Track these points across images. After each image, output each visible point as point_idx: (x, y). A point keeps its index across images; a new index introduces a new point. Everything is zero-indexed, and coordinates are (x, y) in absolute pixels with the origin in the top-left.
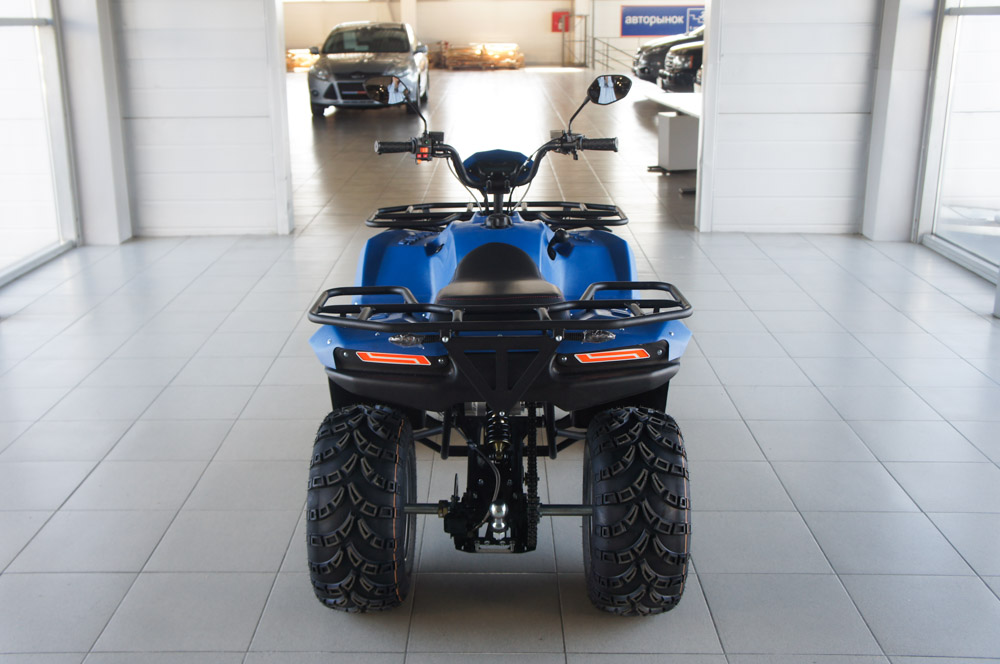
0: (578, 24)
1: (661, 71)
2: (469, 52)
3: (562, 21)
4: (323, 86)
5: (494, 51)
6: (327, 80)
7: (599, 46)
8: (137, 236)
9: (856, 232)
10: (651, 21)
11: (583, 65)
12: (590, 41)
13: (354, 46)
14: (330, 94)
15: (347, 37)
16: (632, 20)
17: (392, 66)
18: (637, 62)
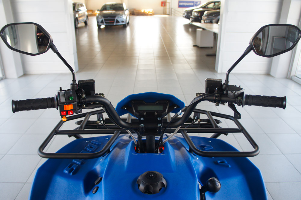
0: (167, 4)
1: (191, 16)
2: (140, 11)
3: (163, 4)
4: (100, 20)
5: (147, 11)
6: (101, 18)
7: (173, 10)
8: (25, 74)
9: (268, 74)
10: (185, 4)
11: (169, 15)
12: (171, 9)
13: (109, 9)
14: (102, 22)
15: (107, 7)
16: (181, 4)
17: (119, 14)
18: (184, 14)
